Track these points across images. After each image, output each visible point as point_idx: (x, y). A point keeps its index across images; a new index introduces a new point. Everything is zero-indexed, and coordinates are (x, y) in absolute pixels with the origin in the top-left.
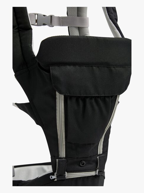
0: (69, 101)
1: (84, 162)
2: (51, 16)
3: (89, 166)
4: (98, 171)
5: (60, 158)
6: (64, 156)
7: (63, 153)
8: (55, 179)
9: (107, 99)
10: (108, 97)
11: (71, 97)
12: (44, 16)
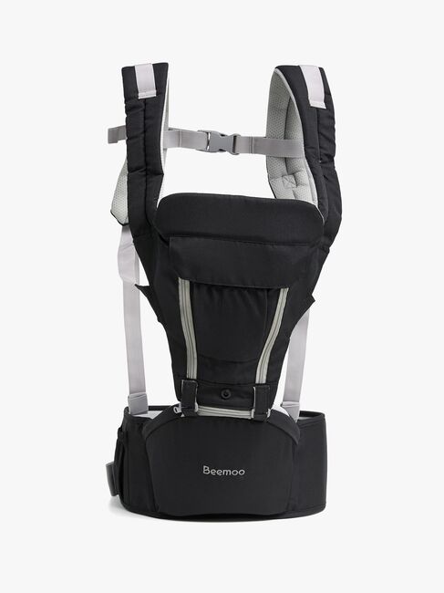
0: (195, 291)
1: (228, 391)
2: (235, 137)
3: (238, 400)
4: (253, 410)
5: (188, 379)
6: (195, 377)
7: (192, 372)
8: (181, 414)
9: (260, 293)
10: (262, 290)
11: (199, 285)
12: (222, 135)
